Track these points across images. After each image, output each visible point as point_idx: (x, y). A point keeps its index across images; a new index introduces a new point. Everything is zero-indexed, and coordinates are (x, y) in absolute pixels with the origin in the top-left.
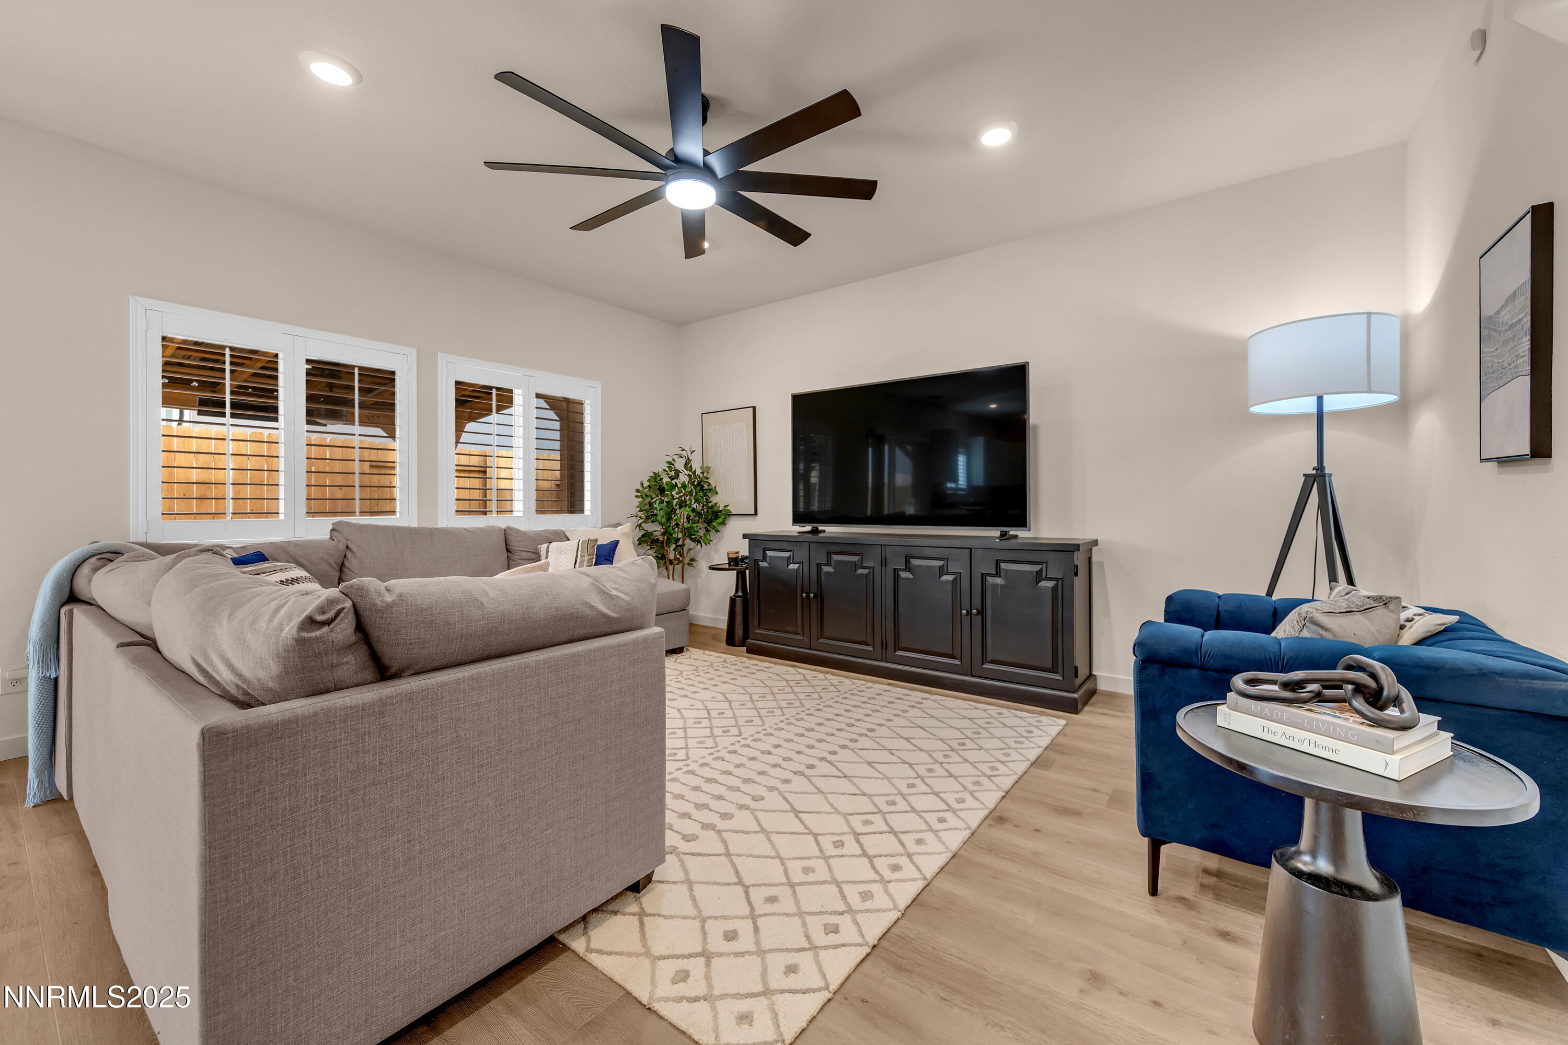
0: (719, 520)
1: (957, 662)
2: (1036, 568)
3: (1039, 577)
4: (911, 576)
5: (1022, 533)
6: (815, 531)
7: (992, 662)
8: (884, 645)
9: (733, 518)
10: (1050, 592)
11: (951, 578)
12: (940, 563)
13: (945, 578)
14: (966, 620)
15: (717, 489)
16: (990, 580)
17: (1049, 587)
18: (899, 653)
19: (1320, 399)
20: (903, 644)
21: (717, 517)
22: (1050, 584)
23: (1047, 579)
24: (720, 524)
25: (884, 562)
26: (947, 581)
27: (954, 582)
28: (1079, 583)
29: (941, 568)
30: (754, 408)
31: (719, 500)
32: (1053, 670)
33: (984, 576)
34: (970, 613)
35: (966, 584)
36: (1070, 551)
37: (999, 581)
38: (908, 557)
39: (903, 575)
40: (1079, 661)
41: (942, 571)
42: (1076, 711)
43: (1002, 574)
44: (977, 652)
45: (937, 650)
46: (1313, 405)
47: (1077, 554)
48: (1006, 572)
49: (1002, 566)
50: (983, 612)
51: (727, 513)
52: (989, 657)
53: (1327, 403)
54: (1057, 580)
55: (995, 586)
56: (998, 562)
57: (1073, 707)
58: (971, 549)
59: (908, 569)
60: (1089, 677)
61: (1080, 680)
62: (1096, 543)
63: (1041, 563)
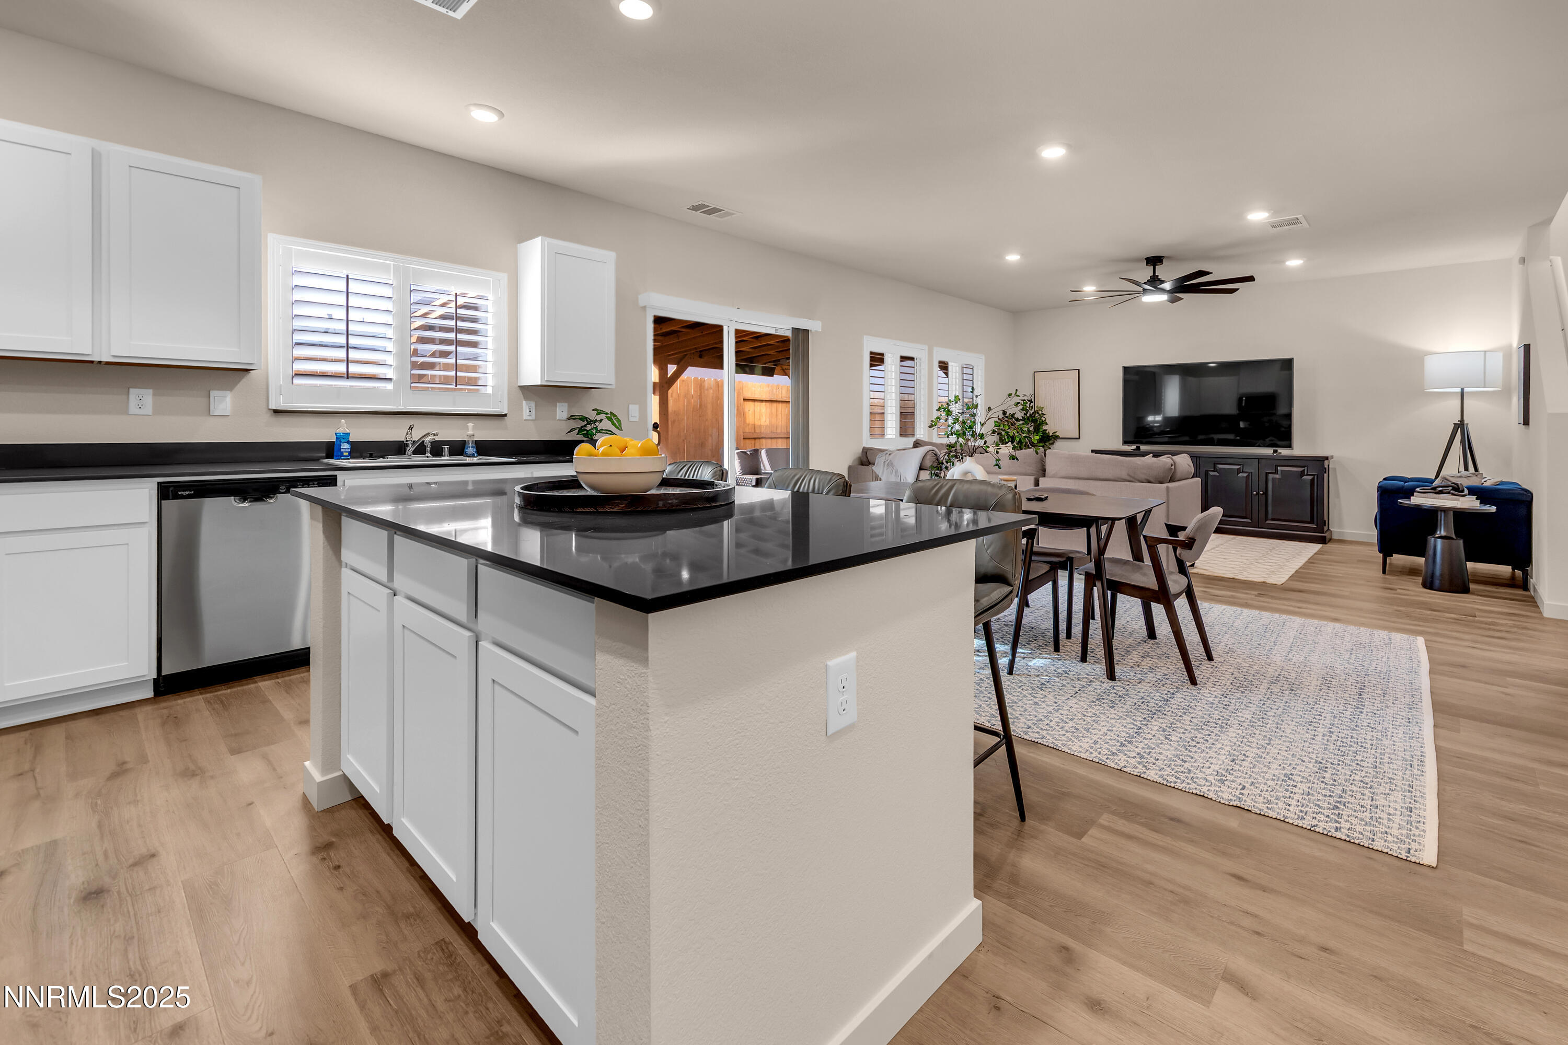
0: (1051, 442)
1: (1249, 521)
2: (1300, 469)
3: (1302, 474)
4: (1217, 474)
5: (1284, 452)
6: (1138, 448)
7: (1272, 520)
9: (1058, 440)
10: (1308, 483)
11: (1245, 475)
12: (1237, 467)
13: (1240, 475)
14: (1256, 499)
15: (1047, 421)
16: (1270, 476)
17: (1308, 480)
19: (1463, 389)
21: (1049, 440)
22: (1310, 477)
23: (1307, 475)
24: (1050, 444)
25: (1198, 466)
26: (1243, 477)
27: (1247, 477)
28: (1326, 475)
29: (1239, 469)
30: (1079, 370)
31: (1050, 428)
32: (1312, 522)
33: (1267, 474)
34: (1258, 494)
35: (1255, 478)
36: (1321, 460)
37: (1277, 476)
38: (1215, 464)
39: (1212, 473)
40: (1326, 518)
41: (1239, 471)
42: (1325, 543)
43: (1279, 472)
44: (1262, 515)
45: (1236, 514)
46: (1459, 390)
47: (1326, 462)
48: (1282, 471)
49: (1279, 468)
50: (1266, 493)
51: (1055, 437)
52: (1270, 516)
53: (1466, 390)
54: (1314, 475)
55: (1273, 479)
56: (1276, 466)
57: (1323, 541)
58: (1259, 459)
59: (1215, 470)
60: (1328, 529)
61: (1326, 528)
62: (1332, 457)
63: (1304, 467)
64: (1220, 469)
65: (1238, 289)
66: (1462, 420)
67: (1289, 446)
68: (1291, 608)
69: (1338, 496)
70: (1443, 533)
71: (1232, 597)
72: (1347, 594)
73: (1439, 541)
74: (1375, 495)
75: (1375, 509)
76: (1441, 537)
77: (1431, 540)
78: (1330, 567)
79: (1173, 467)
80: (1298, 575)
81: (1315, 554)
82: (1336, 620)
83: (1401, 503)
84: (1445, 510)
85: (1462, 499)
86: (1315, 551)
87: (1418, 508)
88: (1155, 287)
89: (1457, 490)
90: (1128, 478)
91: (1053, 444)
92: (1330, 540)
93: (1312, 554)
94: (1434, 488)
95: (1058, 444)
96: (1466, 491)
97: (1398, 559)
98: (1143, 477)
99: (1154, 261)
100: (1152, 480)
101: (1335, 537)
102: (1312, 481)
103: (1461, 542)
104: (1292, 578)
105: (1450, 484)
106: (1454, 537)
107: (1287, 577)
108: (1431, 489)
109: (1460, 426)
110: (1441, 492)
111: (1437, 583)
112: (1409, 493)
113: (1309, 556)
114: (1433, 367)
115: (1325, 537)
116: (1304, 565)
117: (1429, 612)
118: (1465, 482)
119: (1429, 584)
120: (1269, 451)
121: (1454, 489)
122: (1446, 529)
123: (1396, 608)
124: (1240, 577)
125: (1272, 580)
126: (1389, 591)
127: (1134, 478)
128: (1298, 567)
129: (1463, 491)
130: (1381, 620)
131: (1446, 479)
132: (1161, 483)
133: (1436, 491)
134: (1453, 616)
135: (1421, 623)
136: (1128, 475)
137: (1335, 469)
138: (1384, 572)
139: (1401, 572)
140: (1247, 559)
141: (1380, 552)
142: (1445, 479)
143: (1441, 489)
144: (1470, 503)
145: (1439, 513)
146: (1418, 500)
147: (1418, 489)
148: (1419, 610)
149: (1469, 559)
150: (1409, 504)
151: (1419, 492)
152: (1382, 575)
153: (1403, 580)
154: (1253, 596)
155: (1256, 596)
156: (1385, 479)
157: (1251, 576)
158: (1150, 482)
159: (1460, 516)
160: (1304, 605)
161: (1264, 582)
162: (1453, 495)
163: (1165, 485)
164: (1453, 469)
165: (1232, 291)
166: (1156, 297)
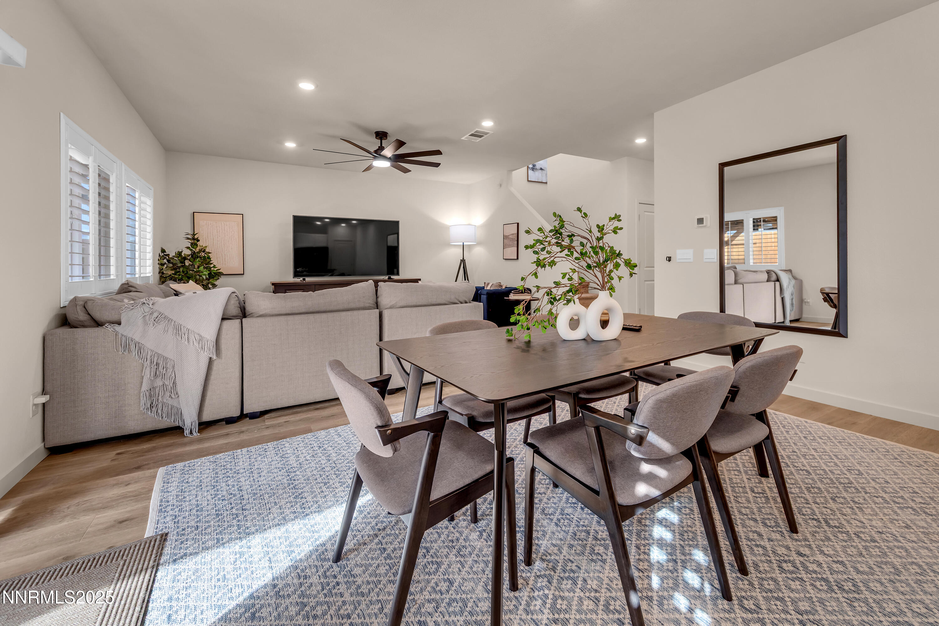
19: (463, 243)
65: (440, 164)
66: (463, 258)
67: (398, 274)
99: (381, 135)
109: (463, 261)
151: (513, 293)
165: (437, 165)
166: (381, 164)
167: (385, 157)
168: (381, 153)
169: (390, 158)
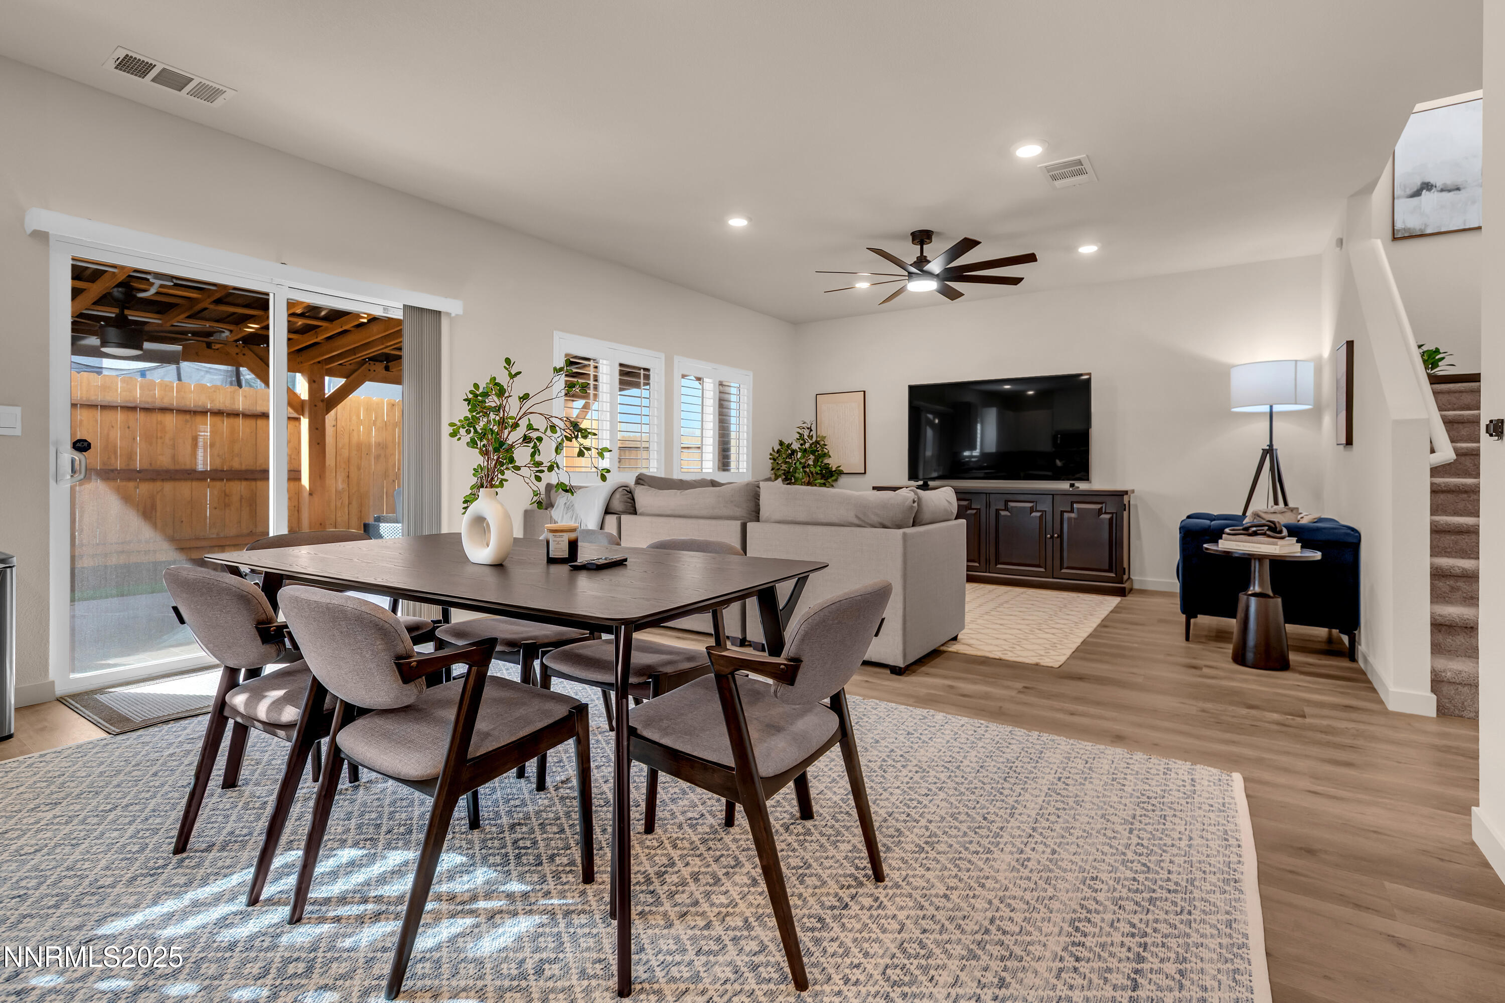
0: (833, 478)
1: (1042, 570)
2: (1099, 506)
3: (1100, 512)
4: (1009, 514)
5: (1082, 486)
6: (925, 484)
7: (1068, 568)
8: (988, 561)
9: (843, 476)
10: (1107, 523)
11: (1038, 514)
12: (1030, 505)
13: (1034, 514)
14: (1049, 542)
15: (830, 453)
16: (1066, 515)
17: (1106, 519)
18: (999, 566)
19: (1271, 407)
20: (1002, 560)
21: (832, 476)
22: (1108, 516)
23: (1106, 513)
24: (833, 481)
25: (988, 505)
26: (1036, 517)
27: (1041, 517)
28: (1126, 514)
29: (1031, 508)
30: (865, 392)
31: (833, 462)
32: (1110, 571)
33: (1062, 512)
34: (1052, 537)
35: (1049, 518)
36: (1121, 494)
37: (1073, 515)
38: (1007, 502)
39: (1003, 513)
40: (1126, 565)
41: (1032, 510)
42: (1124, 595)
43: (1075, 510)
44: (1057, 563)
45: (1028, 562)
46: (1266, 409)
47: (1126, 498)
48: (1078, 509)
49: (1075, 506)
50: (1061, 536)
51: (840, 473)
52: (1065, 565)
53: (1276, 408)
54: (1112, 513)
55: (1069, 519)
56: (1072, 503)
57: (1121, 592)
58: (1053, 495)
59: (1006, 509)
60: (1129, 578)
61: (1126, 577)
62: (1133, 491)
63: (1102, 503)
64: (1012, 507)
65: (1022, 279)
66: (1271, 445)
67: (1086, 478)
68: (1060, 716)
69: (1139, 537)
70: (1257, 589)
71: (986, 696)
72: (1140, 680)
73: (1253, 601)
74: (1177, 536)
75: (1177, 557)
76: (1255, 595)
77: (1242, 597)
78: (1126, 632)
79: (916, 504)
80: (1085, 650)
81: (1112, 612)
82: (1118, 739)
83: (1207, 549)
84: (1261, 558)
85: (1280, 542)
86: (1110, 609)
87: (1227, 556)
88: (922, 271)
89: (1273, 530)
90: (856, 521)
91: (836, 480)
92: (1131, 590)
93: (1106, 613)
94: (1247, 529)
95: (843, 480)
96: (1285, 532)
97: (1204, 620)
98: (875, 519)
99: (922, 237)
100: (888, 524)
101: (1136, 586)
102: (1111, 519)
103: (1279, 600)
104: (1073, 656)
105: (1264, 522)
106: (1271, 594)
107: (1069, 652)
108: (1243, 529)
109: (1269, 452)
110: (1255, 534)
111: (1250, 656)
112: (1216, 535)
113: (1103, 616)
114: (1240, 382)
115: (1124, 588)
116: (1095, 630)
117: (1244, 711)
118: (1283, 519)
119: (1239, 658)
120: (1064, 485)
121: (1270, 529)
122: (1261, 585)
123: (1201, 704)
124: (1010, 657)
125: (1047, 661)
126: (1194, 670)
127: (863, 521)
128: (1085, 635)
129: (1281, 532)
130: (1181, 733)
131: (1259, 516)
132: (899, 527)
133: (1249, 532)
134: (1275, 716)
135: (1236, 737)
136: (857, 517)
137: (1136, 506)
138: (1187, 639)
139: (1206, 636)
140: (1027, 625)
141: (1183, 613)
142: (1256, 515)
143: (1254, 529)
144: (1290, 548)
145: (1253, 561)
146: (1228, 544)
147: (1227, 530)
148: (1231, 708)
149: (1287, 621)
150: (1217, 551)
151: (1229, 534)
152: (1184, 643)
153: (1210, 651)
154: (1013, 693)
155: (1020, 692)
156: (1189, 517)
157: (1025, 654)
158: (885, 527)
159: (1278, 565)
160: (1081, 708)
161: (1037, 664)
162: (1269, 536)
163: (901, 531)
164: (1262, 503)
165: (1016, 281)
166: (925, 287)
167: (930, 274)
168: (925, 268)
169: (938, 276)
